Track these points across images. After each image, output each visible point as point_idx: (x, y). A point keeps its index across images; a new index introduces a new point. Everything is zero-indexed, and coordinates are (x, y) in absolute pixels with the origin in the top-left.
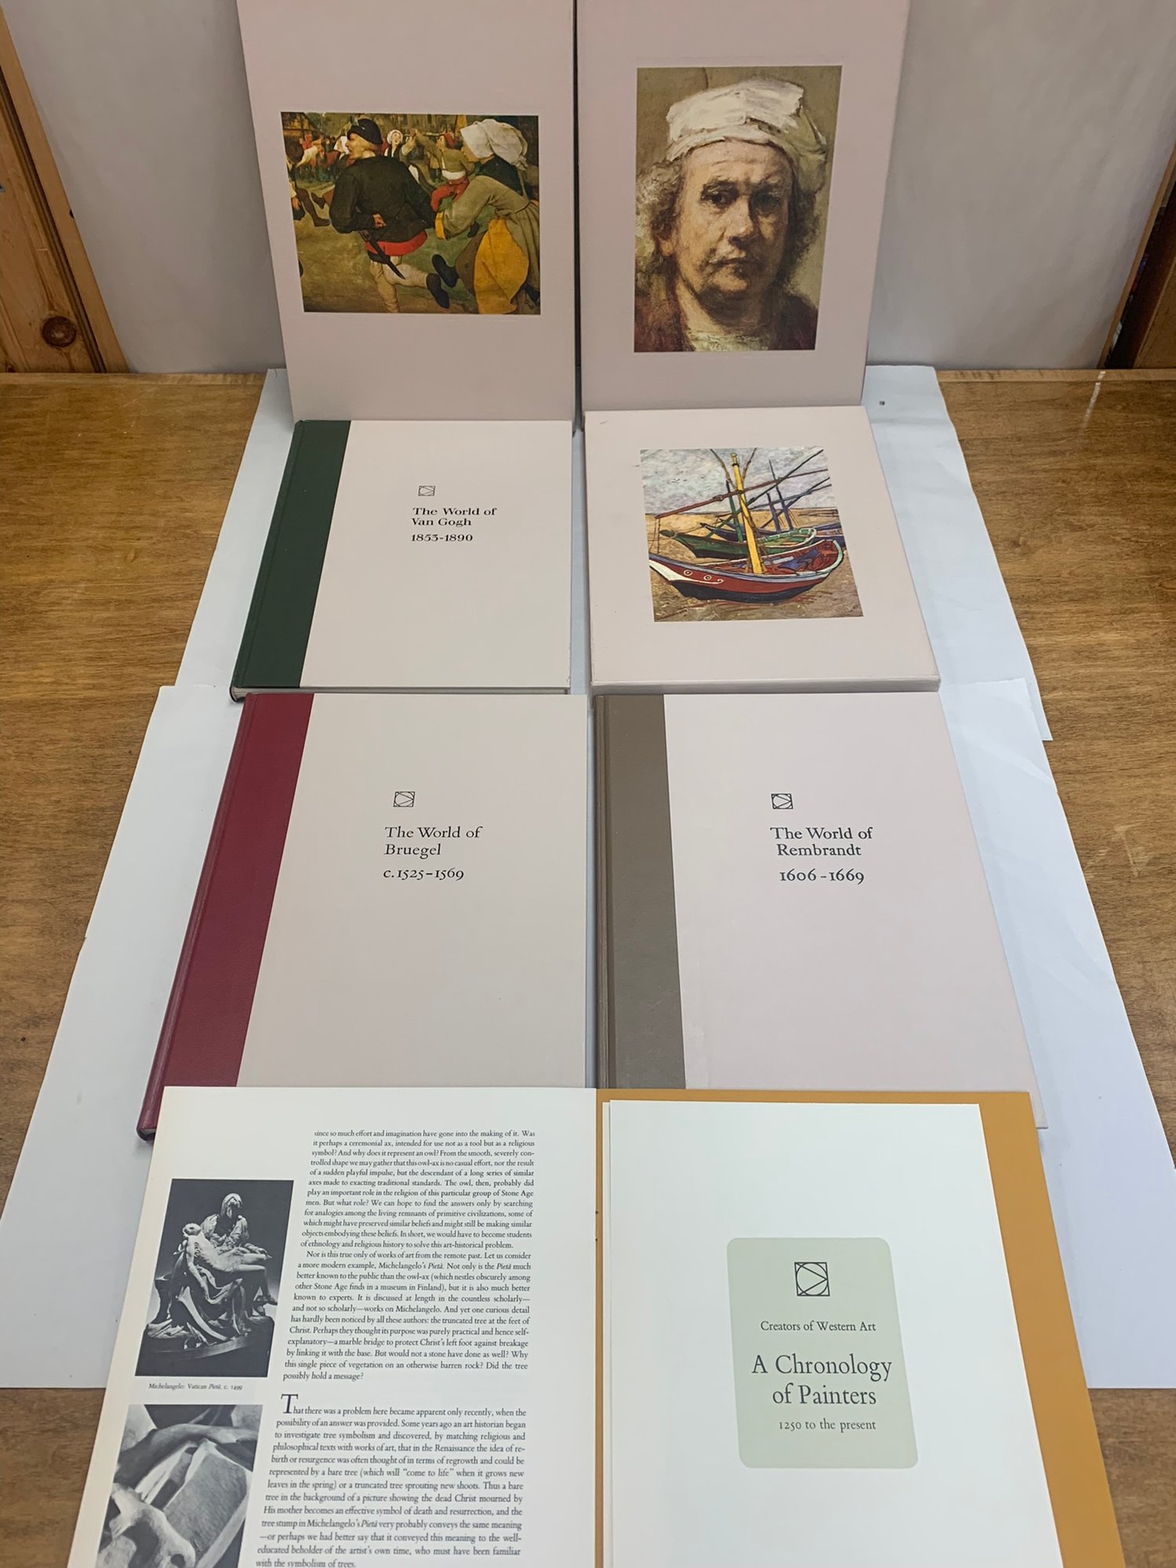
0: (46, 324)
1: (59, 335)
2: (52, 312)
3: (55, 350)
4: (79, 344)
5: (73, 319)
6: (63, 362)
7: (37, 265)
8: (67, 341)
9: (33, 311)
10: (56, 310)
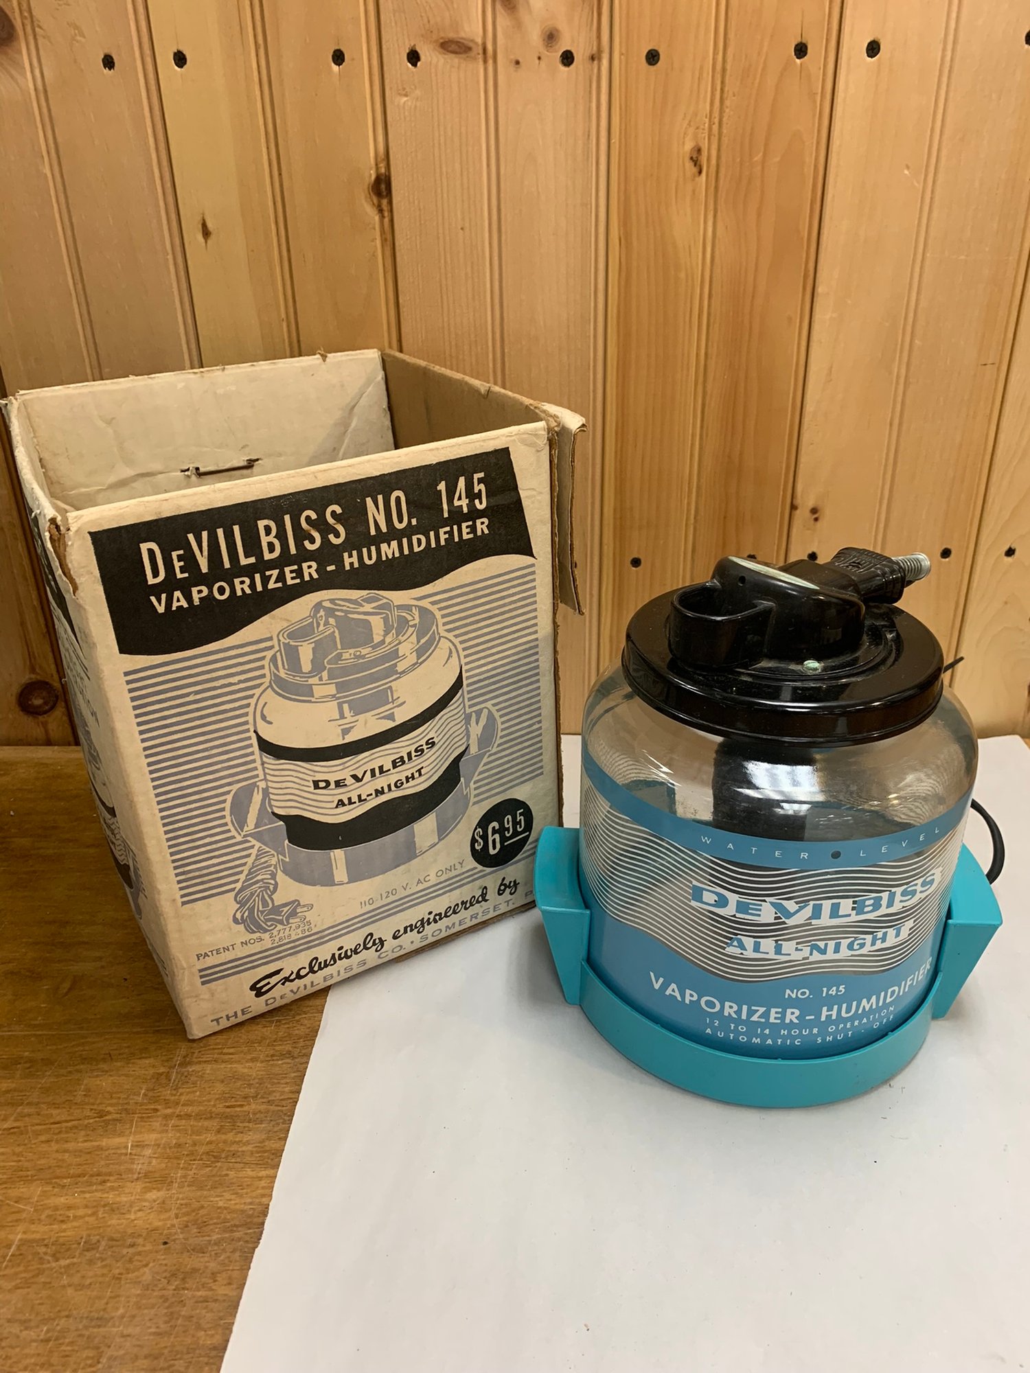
0: (25, 688)
1: (37, 702)
2: (33, 676)
3: (31, 718)
4: (59, 712)
5: (56, 685)
6: (38, 732)
7: (23, 624)
8: (46, 708)
9: (10, 675)
10: (38, 674)
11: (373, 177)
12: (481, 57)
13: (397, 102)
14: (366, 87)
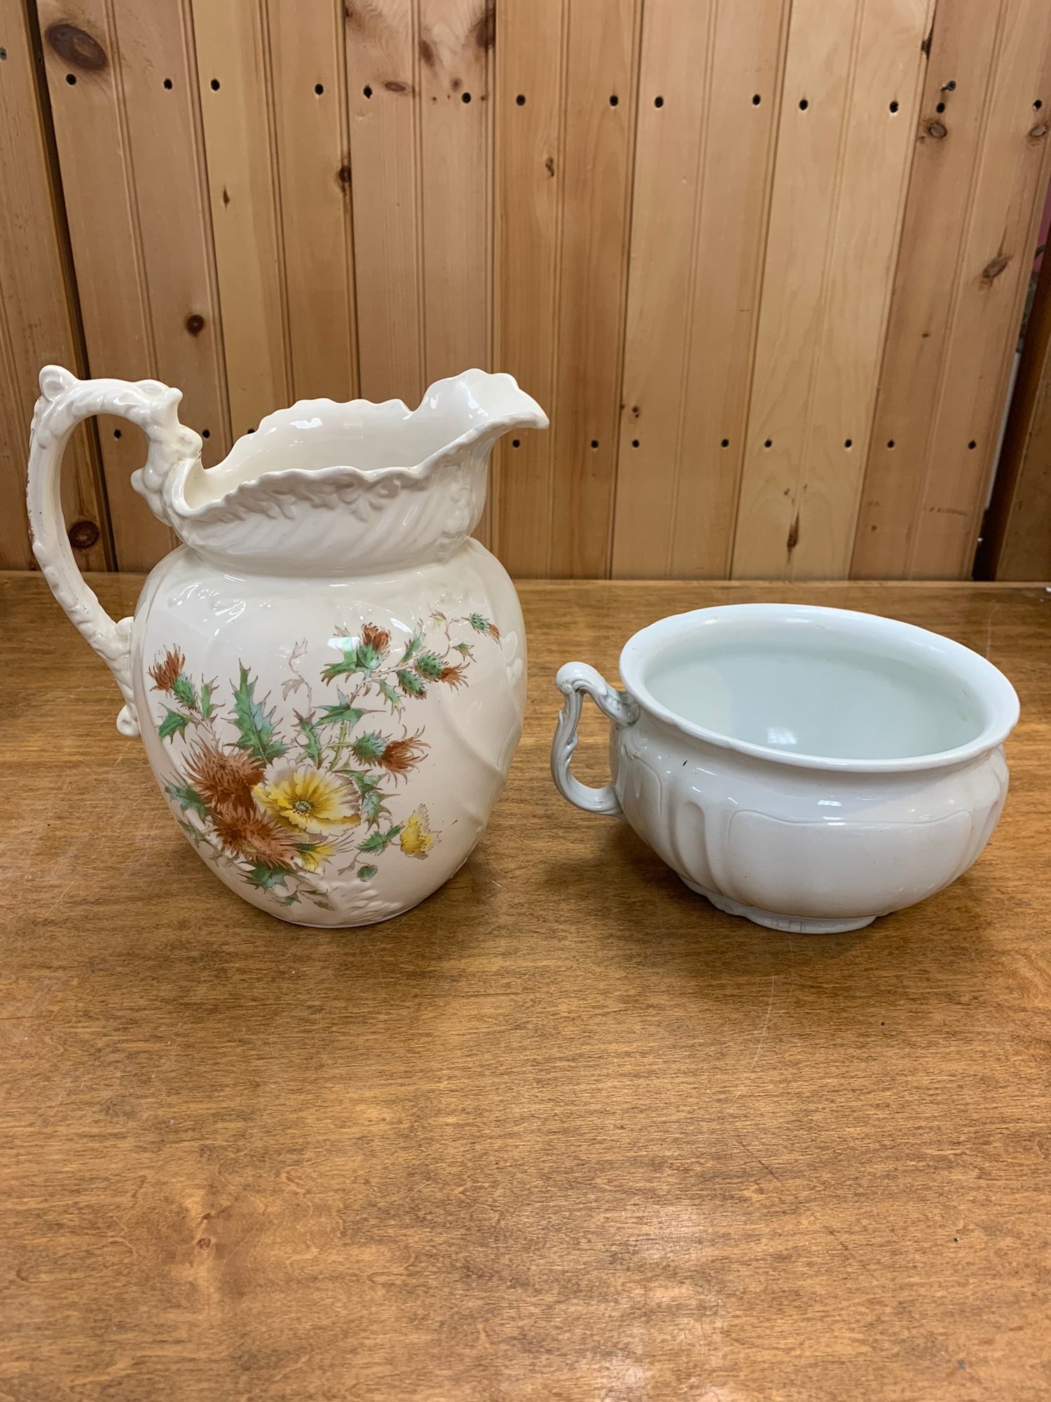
0: (75, 526)
1: (83, 538)
2: (82, 517)
3: (77, 551)
4: (99, 547)
5: (98, 524)
7: (77, 476)
8: (89, 543)
10: (85, 516)
11: (340, 168)
12: (411, 94)
13: (356, 120)
14: (336, 110)
